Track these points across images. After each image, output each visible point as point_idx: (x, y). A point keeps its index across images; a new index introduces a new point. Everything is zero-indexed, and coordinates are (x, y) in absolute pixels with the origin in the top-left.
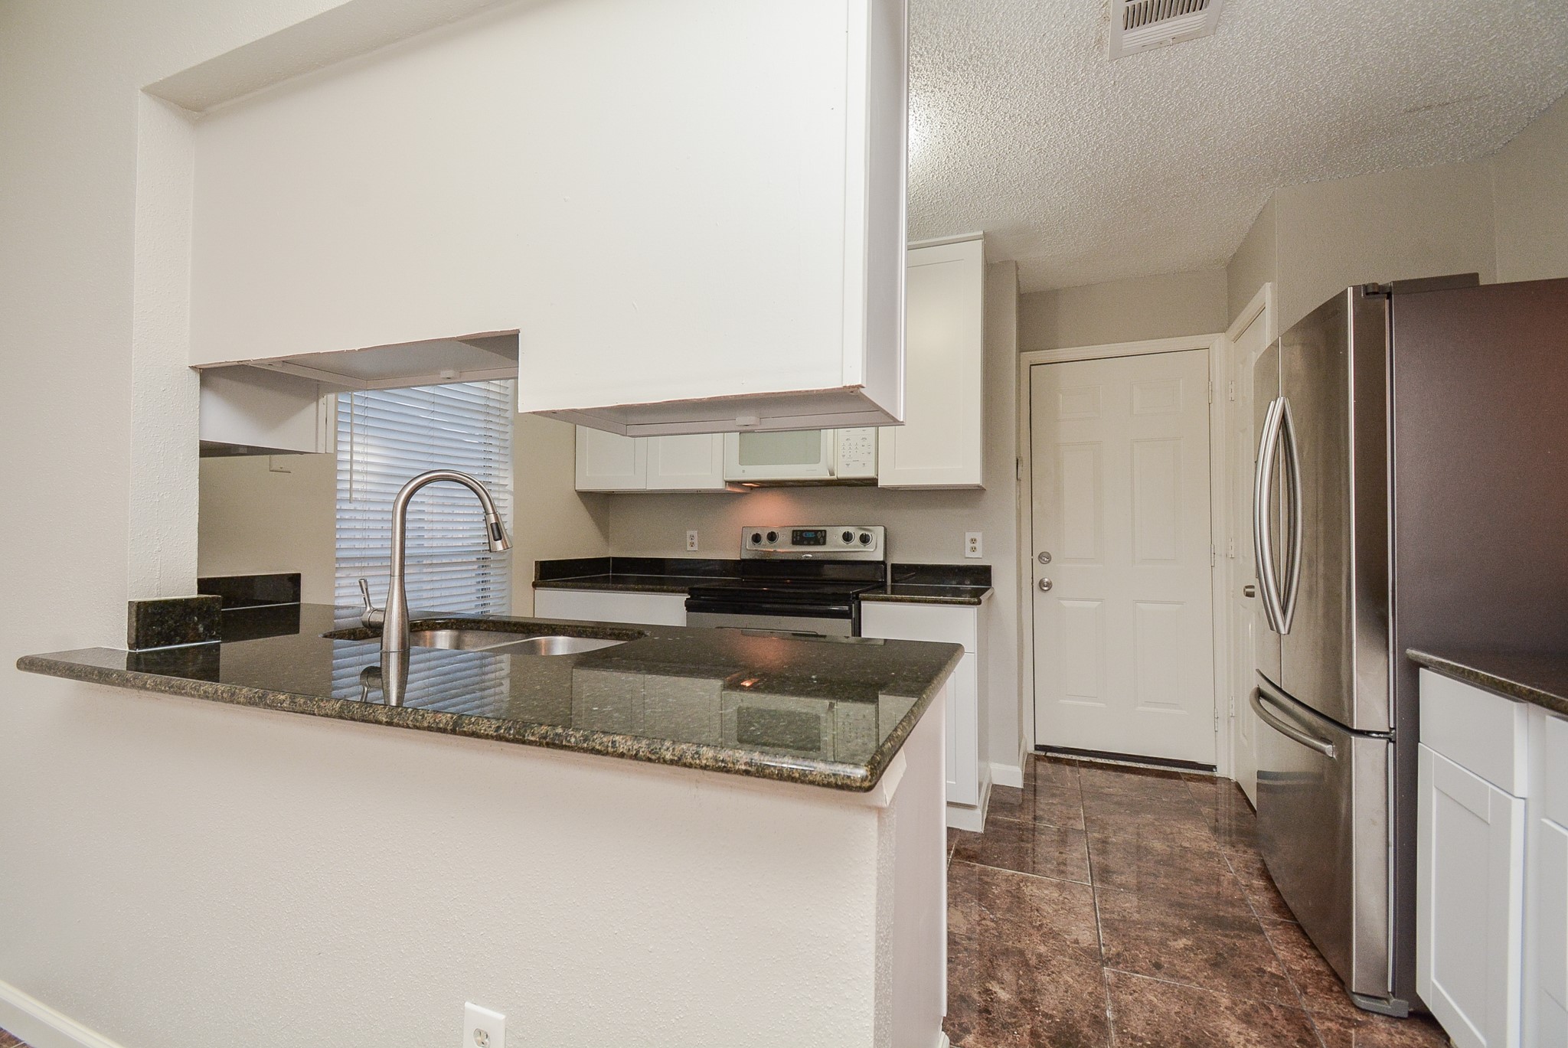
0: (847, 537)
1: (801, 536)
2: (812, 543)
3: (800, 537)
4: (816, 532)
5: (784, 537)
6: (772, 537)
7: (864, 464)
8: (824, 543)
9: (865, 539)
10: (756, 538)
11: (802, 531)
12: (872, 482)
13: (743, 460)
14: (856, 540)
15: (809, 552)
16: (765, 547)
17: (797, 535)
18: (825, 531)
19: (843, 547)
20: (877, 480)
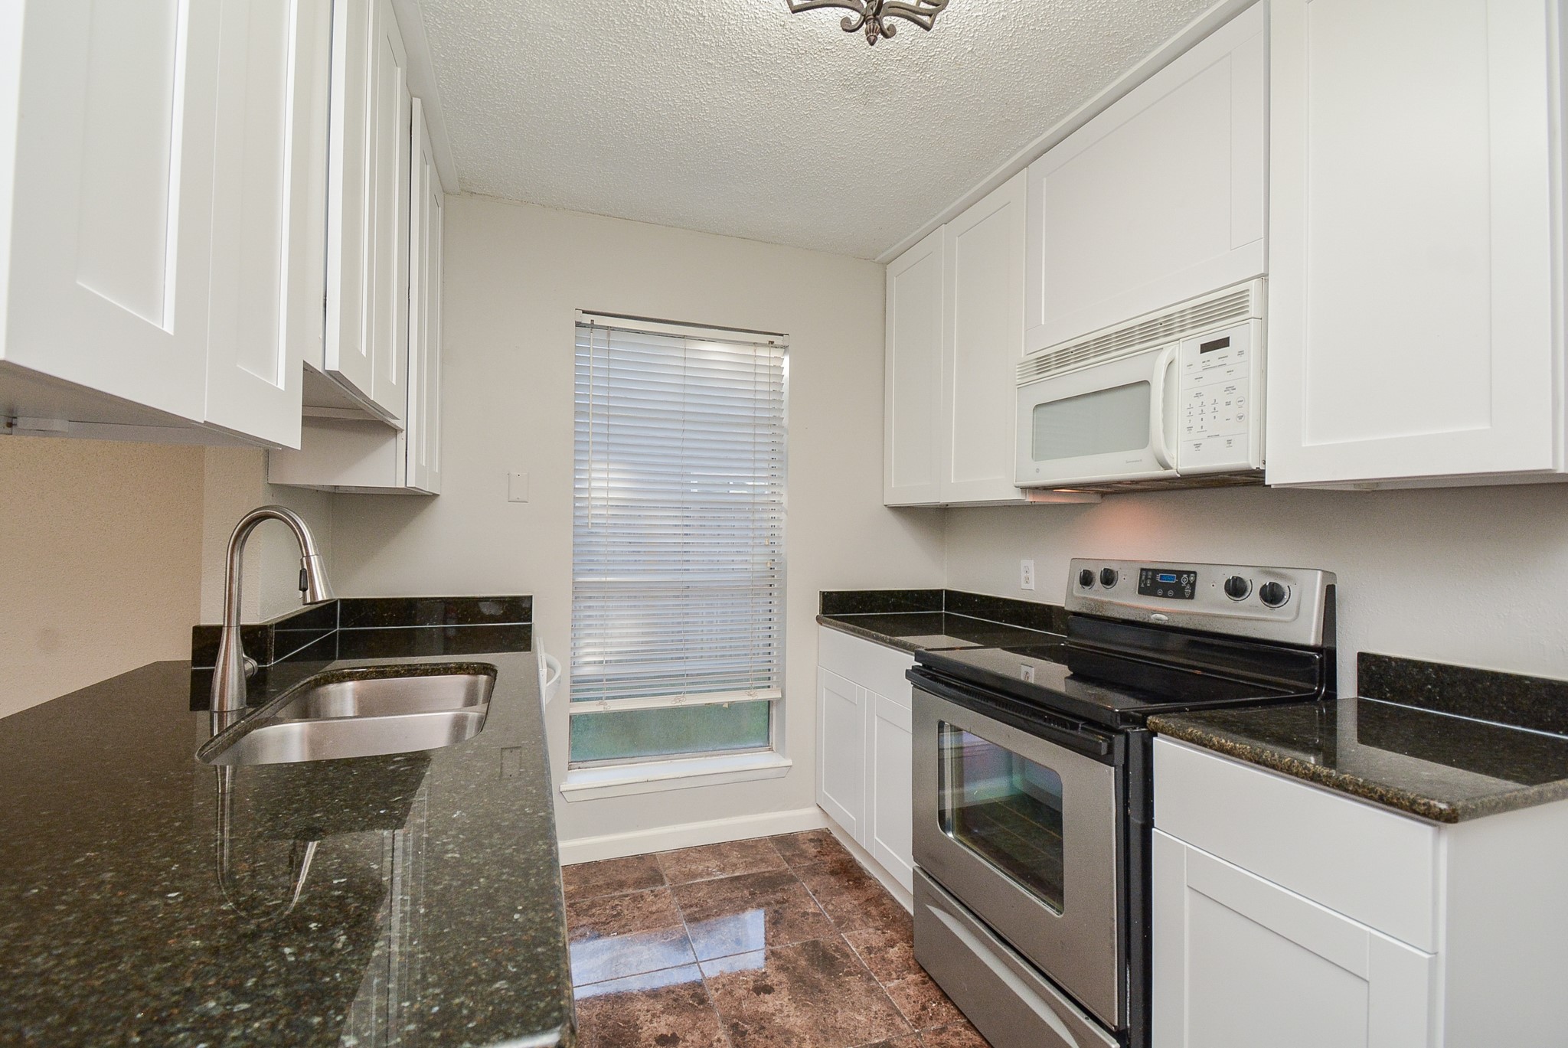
0: (1236, 588)
1: (1153, 579)
2: (1170, 593)
3: (1156, 582)
4: (1180, 573)
5: (1128, 580)
6: (1109, 578)
7: (1229, 442)
8: (1192, 596)
9: (1272, 595)
10: (1086, 579)
11: (1156, 571)
12: (1253, 479)
13: (1039, 452)
14: (1254, 597)
15: (1162, 610)
16: (1098, 593)
17: (1146, 578)
18: (1195, 573)
19: (1222, 606)
20: (1263, 471)
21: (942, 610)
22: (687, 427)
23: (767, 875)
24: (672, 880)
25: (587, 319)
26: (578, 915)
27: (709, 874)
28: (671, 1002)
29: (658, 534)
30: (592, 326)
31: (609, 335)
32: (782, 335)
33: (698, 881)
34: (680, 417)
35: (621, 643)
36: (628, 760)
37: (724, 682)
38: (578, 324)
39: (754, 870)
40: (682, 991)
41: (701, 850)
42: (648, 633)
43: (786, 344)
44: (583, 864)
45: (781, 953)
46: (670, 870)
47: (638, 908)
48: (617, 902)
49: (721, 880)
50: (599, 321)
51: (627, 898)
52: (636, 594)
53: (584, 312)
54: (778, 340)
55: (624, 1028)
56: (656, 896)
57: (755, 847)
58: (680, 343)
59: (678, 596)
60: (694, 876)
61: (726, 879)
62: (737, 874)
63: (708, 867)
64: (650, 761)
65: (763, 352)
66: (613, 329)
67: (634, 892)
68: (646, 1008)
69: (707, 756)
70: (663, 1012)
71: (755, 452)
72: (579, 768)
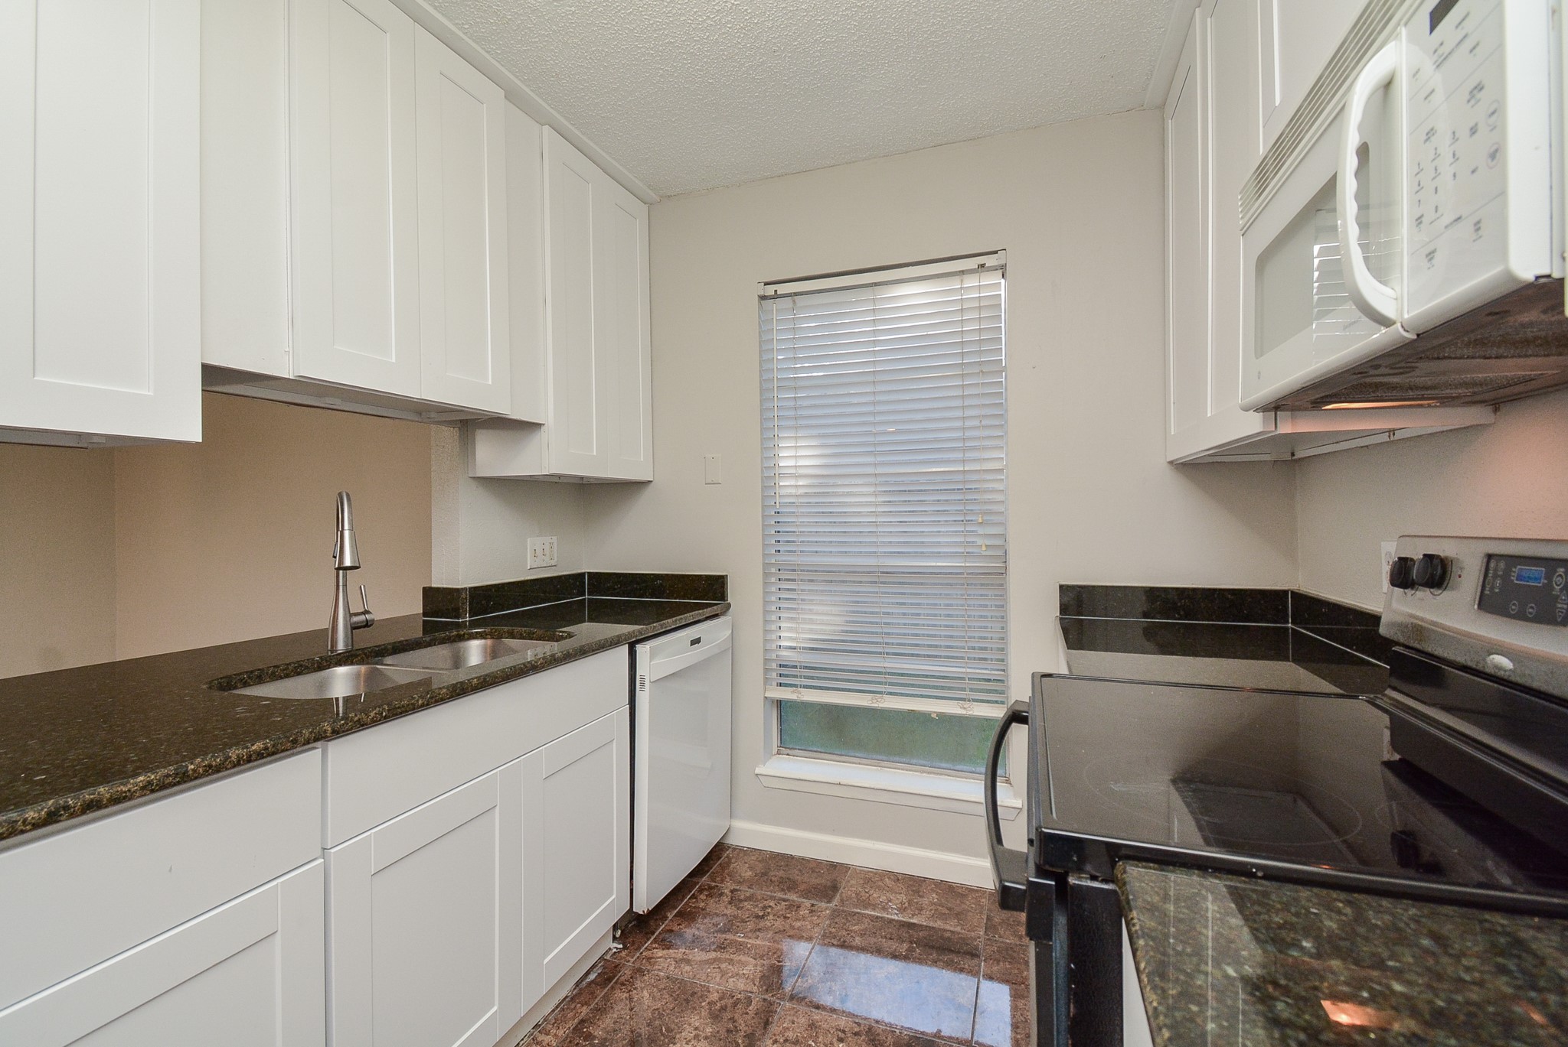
1: (1506, 578)
11: (1514, 560)
15: (1507, 649)
16: (1422, 605)
17: (1496, 577)
21: (1288, 622)
22: (879, 388)
23: (948, 935)
24: (842, 900)
25: (770, 290)
26: (730, 903)
27: (884, 909)
28: (723, 1032)
29: (855, 512)
30: (776, 296)
31: (794, 301)
32: (996, 252)
33: (867, 912)
34: (870, 378)
35: (811, 630)
36: (838, 758)
37: (943, 688)
38: (763, 298)
39: (939, 924)
40: (743, 1025)
41: (898, 878)
42: (853, 622)
43: (1002, 262)
44: (779, 854)
45: (878, 1035)
46: (849, 888)
47: (785, 917)
48: (772, 904)
49: (891, 921)
50: (782, 289)
51: (784, 903)
52: (833, 577)
53: (766, 284)
54: (990, 261)
55: (662, 1034)
56: (812, 911)
57: (963, 896)
58: (867, 294)
59: (876, 583)
60: (867, 904)
61: (897, 921)
62: (914, 921)
63: (890, 901)
64: (860, 764)
65: (971, 282)
66: (796, 294)
67: (796, 899)
68: (697, 1024)
69: (924, 772)
70: (706, 1038)
71: (963, 407)
72: (788, 755)
